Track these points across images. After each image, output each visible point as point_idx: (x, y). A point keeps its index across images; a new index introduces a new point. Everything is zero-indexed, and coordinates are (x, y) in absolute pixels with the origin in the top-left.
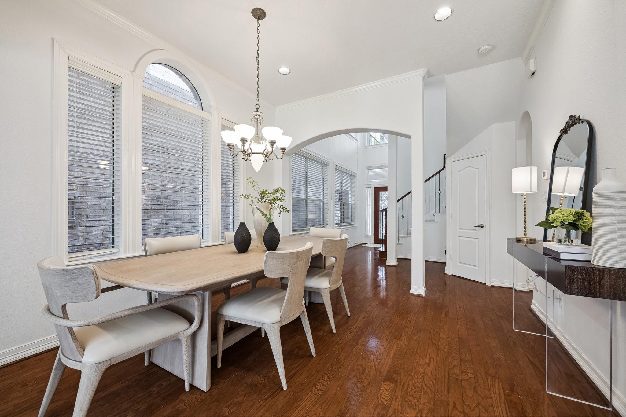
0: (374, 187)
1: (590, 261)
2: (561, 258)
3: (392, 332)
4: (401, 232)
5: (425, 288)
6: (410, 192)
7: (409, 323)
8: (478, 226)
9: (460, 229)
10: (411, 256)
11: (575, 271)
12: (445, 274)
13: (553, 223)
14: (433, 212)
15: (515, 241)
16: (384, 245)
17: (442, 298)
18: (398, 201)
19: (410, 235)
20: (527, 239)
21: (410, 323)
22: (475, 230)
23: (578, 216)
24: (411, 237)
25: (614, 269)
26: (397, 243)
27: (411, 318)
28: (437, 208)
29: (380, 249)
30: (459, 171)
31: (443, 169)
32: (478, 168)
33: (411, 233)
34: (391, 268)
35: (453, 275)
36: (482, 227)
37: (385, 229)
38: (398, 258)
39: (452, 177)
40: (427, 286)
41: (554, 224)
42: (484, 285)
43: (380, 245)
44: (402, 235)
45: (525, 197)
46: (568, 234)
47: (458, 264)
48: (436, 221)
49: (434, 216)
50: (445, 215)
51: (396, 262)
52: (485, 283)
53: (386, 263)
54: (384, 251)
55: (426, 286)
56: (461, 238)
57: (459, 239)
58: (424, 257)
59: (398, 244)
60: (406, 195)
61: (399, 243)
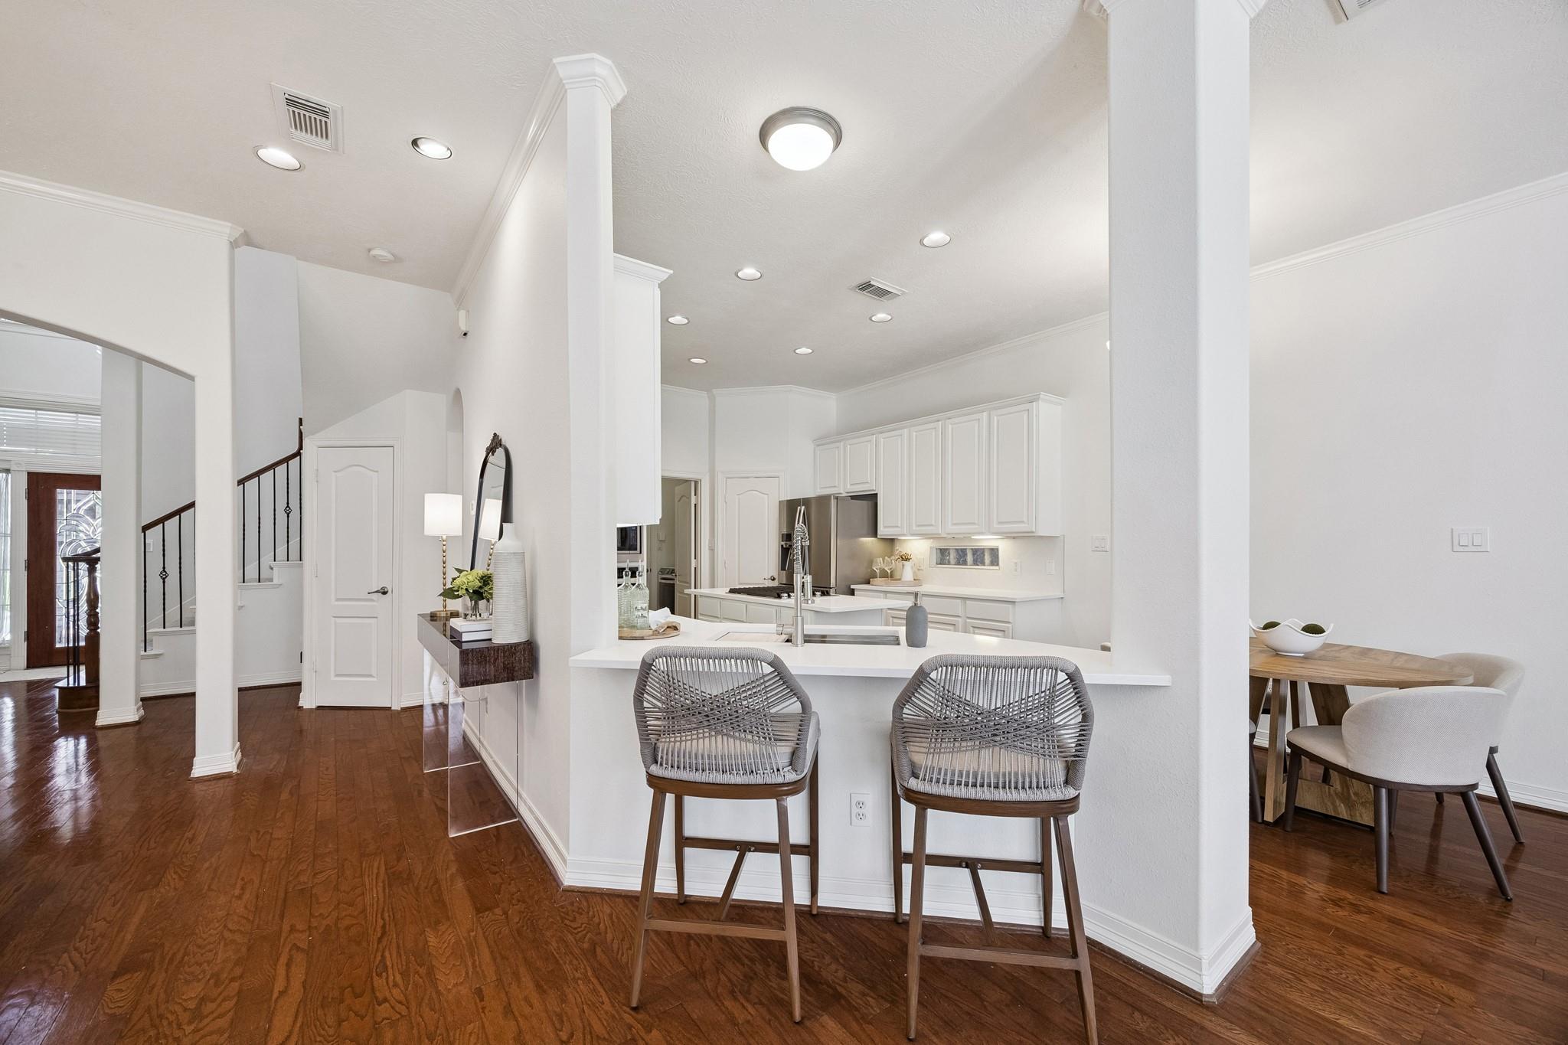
0: (28, 473)
1: (490, 640)
2: (463, 640)
3: (132, 881)
4: (155, 617)
5: (239, 754)
6: (192, 505)
7: (187, 844)
8: (377, 592)
9: (338, 600)
10: (194, 684)
11: (470, 655)
12: (301, 708)
13: (458, 591)
14: (267, 559)
15: (429, 618)
16: (83, 668)
17: (285, 762)
18: (145, 528)
19: (192, 623)
20: (447, 614)
21: (190, 843)
22: (372, 600)
23: (484, 581)
24: (194, 632)
25: (508, 645)
26: (143, 653)
27: (193, 831)
28: (281, 550)
29: (63, 684)
30: (335, 472)
31: (298, 454)
32: (377, 472)
33: (194, 618)
34: (118, 731)
35: (319, 708)
36: (385, 593)
37: (89, 615)
38: (143, 700)
39: (317, 482)
40: (244, 749)
41: (460, 593)
42: (387, 712)
43: (66, 668)
44: (162, 630)
45: (444, 543)
46: (476, 608)
47: (333, 678)
48: (276, 581)
49: (272, 569)
50: (301, 566)
51: (138, 710)
52: (389, 706)
53: (95, 722)
54: (83, 687)
55: (242, 748)
56: (339, 620)
57: (335, 623)
58: (235, 679)
59: (143, 657)
60: (178, 512)
61: (148, 653)
